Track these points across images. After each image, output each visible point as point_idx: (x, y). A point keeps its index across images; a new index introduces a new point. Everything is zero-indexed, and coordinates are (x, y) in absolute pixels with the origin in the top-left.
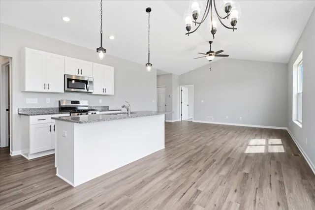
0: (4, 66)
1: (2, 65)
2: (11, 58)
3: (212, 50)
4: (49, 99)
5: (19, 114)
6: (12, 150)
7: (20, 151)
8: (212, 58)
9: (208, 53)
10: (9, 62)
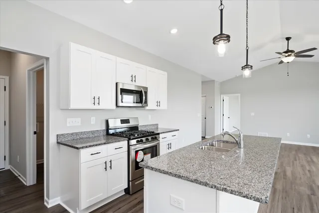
0: (31, 72)
1: (29, 71)
2: (47, 59)
3: (290, 49)
4: (94, 118)
5: (58, 143)
6: (48, 197)
7: (59, 198)
8: (291, 59)
9: (285, 52)
10: (43, 65)
